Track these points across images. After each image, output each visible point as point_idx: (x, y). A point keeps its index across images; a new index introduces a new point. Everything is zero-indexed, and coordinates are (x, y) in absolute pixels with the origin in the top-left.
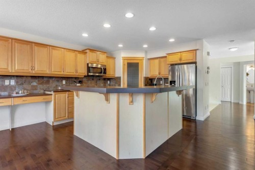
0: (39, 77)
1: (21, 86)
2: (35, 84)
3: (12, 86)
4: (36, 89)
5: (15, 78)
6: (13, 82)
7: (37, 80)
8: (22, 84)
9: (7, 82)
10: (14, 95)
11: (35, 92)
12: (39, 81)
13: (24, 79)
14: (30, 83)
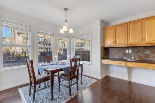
0: (151, 46)
1: (136, 54)
2: (147, 52)
3: (130, 53)
4: (149, 57)
5: (132, 48)
6: (130, 51)
7: (149, 50)
8: (137, 52)
9: (127, 51)
10: (129, 60)
11: (148, 59)
12: (151, 50)
13: (138, 49)
14: (143, 52)
